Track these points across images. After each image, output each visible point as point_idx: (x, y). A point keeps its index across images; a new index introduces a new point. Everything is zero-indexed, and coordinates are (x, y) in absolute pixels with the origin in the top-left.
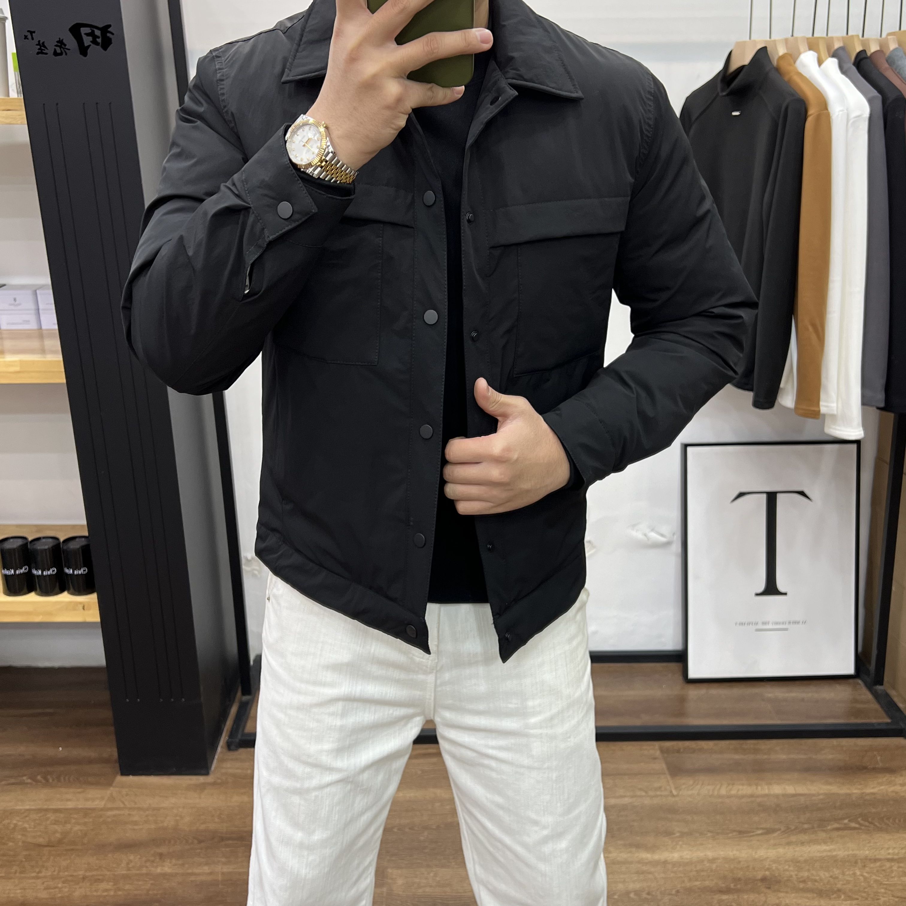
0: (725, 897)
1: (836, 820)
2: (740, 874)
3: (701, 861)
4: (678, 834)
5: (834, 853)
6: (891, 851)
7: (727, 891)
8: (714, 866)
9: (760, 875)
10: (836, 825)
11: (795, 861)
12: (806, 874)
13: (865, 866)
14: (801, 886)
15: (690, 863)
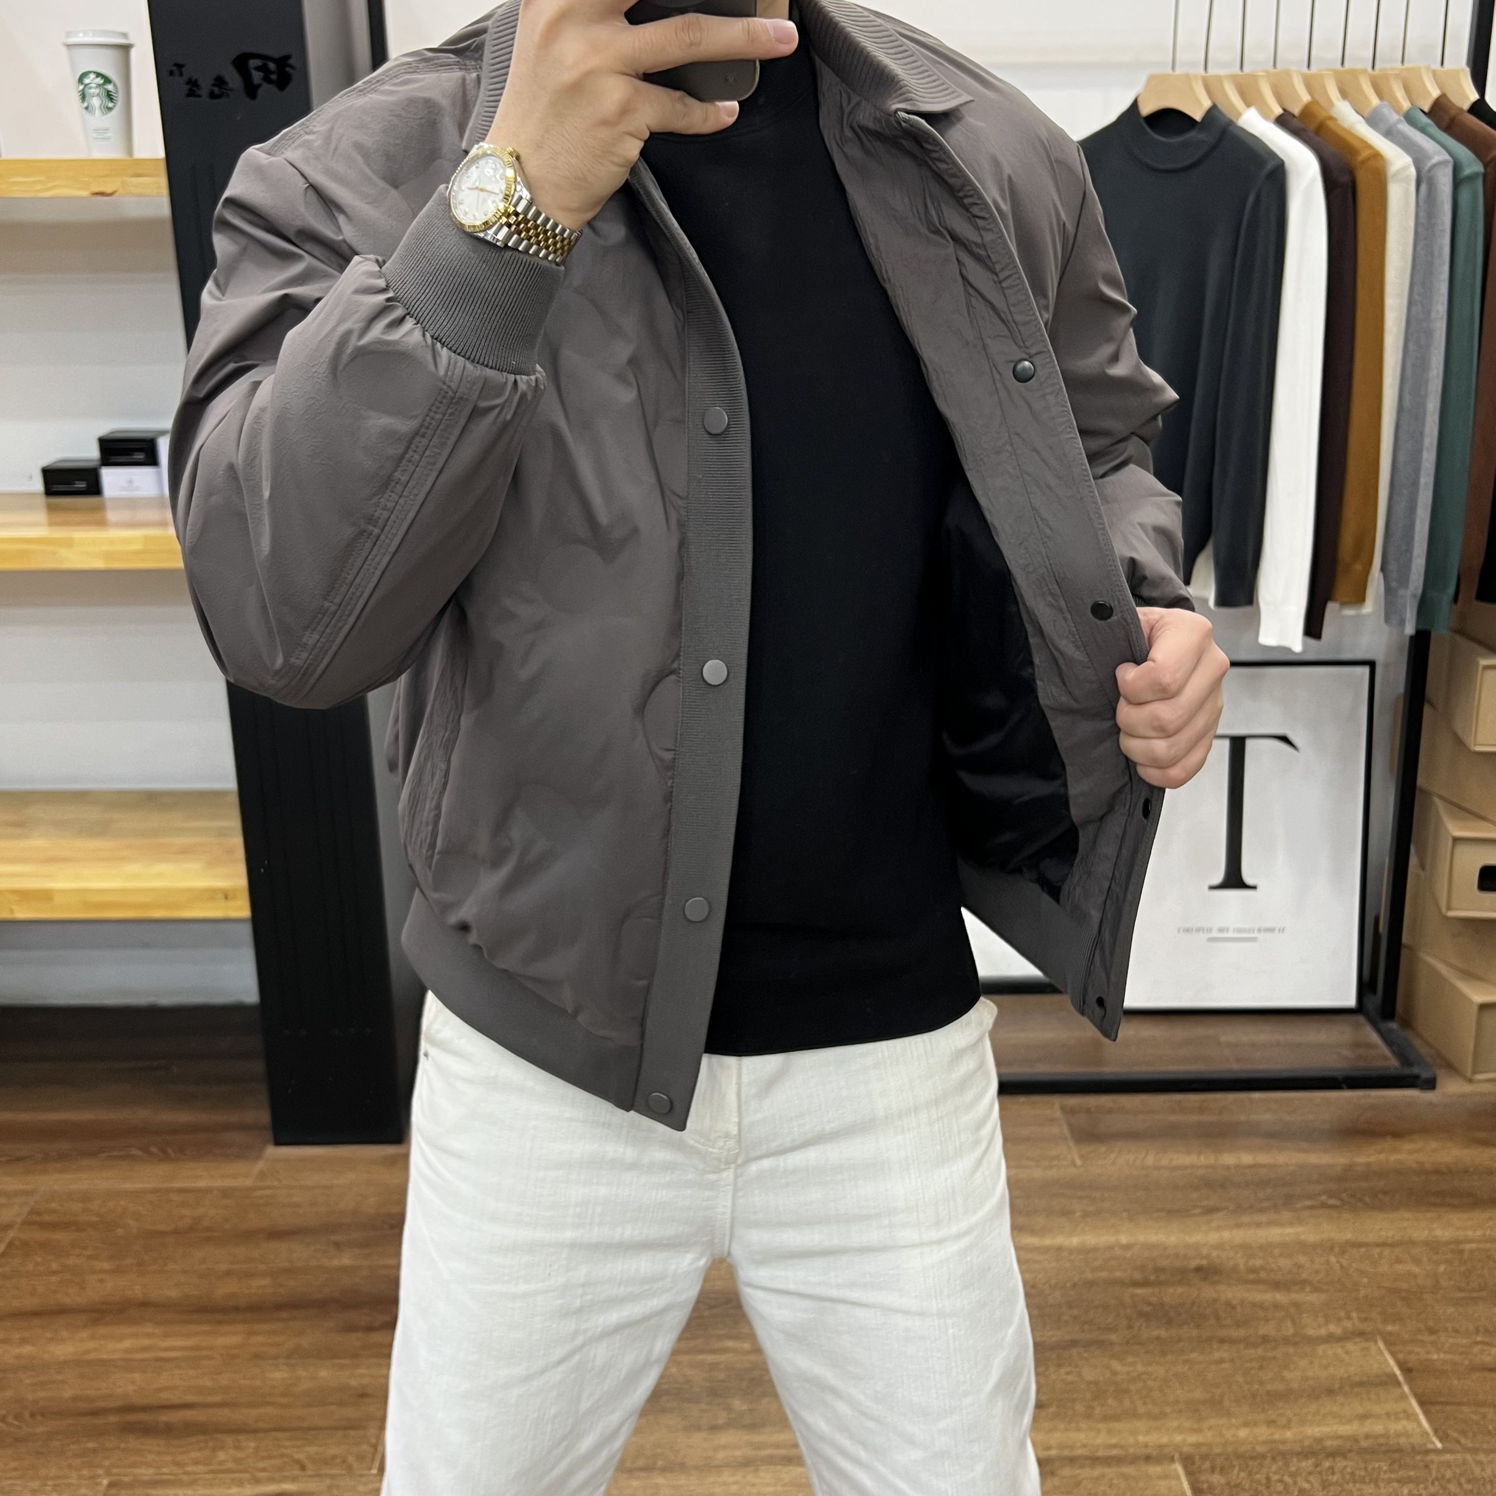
0: (1139, 1291)
1: (1310, 1197)
2: (1165, 1263)
3: (1111, 1248)
4: (1078, 1214)
5: (1303, 1237)
6: (1383, 1233)
7: (1145, 1283)
8: (1128, 1254)
9: (1194, 1263)
10: (1308, 1203)
11: (1245, 1247)
12: (1258, 1263)
13: (1343, 1252)
14: (1252, 1276)
15: (1095, 1249)
